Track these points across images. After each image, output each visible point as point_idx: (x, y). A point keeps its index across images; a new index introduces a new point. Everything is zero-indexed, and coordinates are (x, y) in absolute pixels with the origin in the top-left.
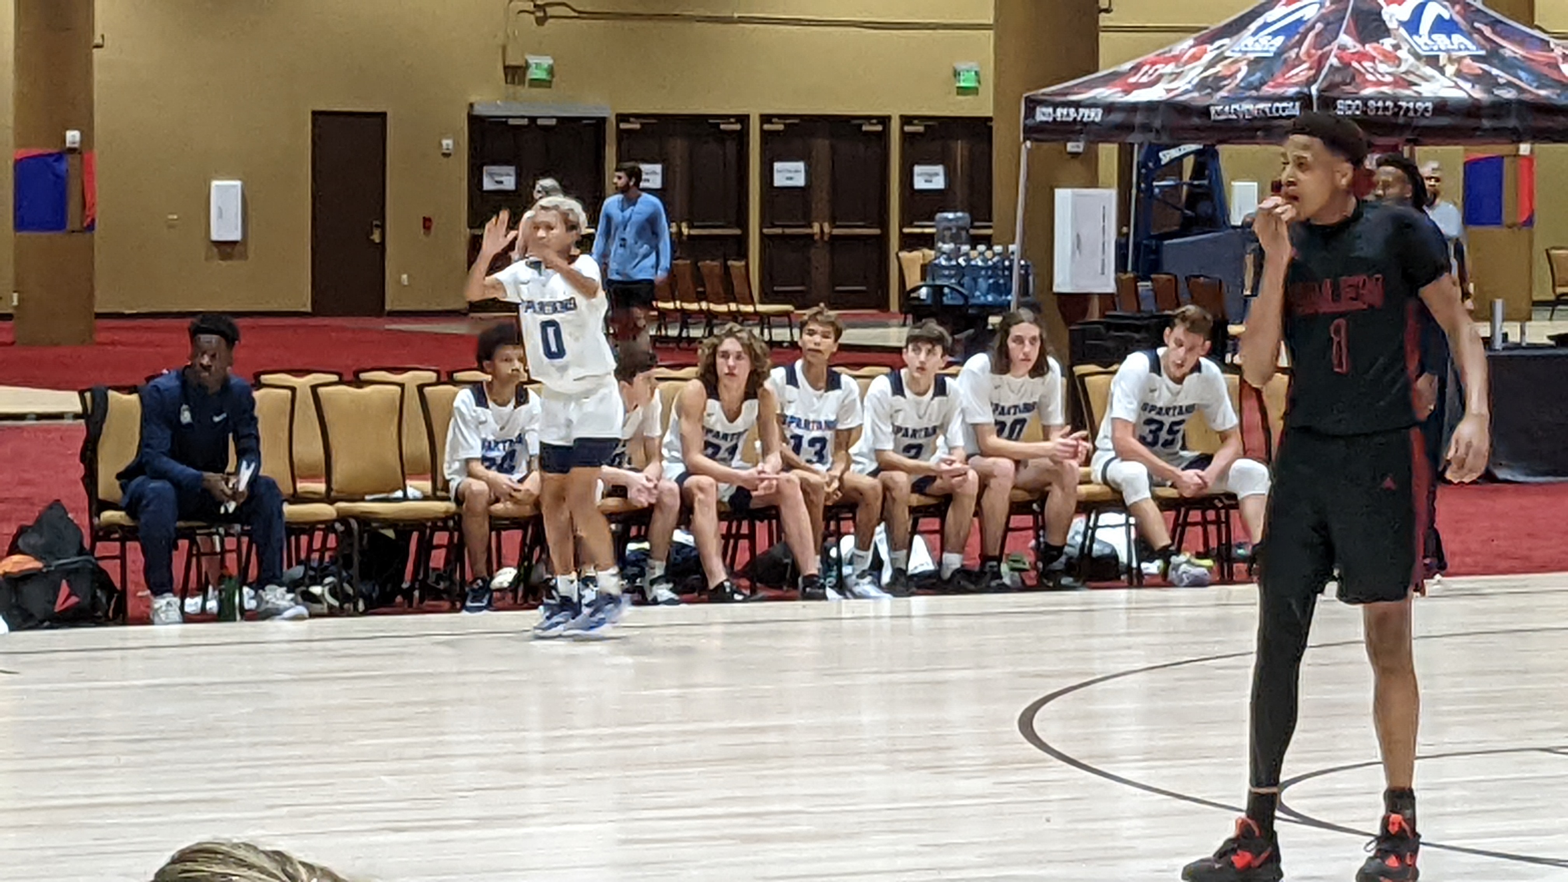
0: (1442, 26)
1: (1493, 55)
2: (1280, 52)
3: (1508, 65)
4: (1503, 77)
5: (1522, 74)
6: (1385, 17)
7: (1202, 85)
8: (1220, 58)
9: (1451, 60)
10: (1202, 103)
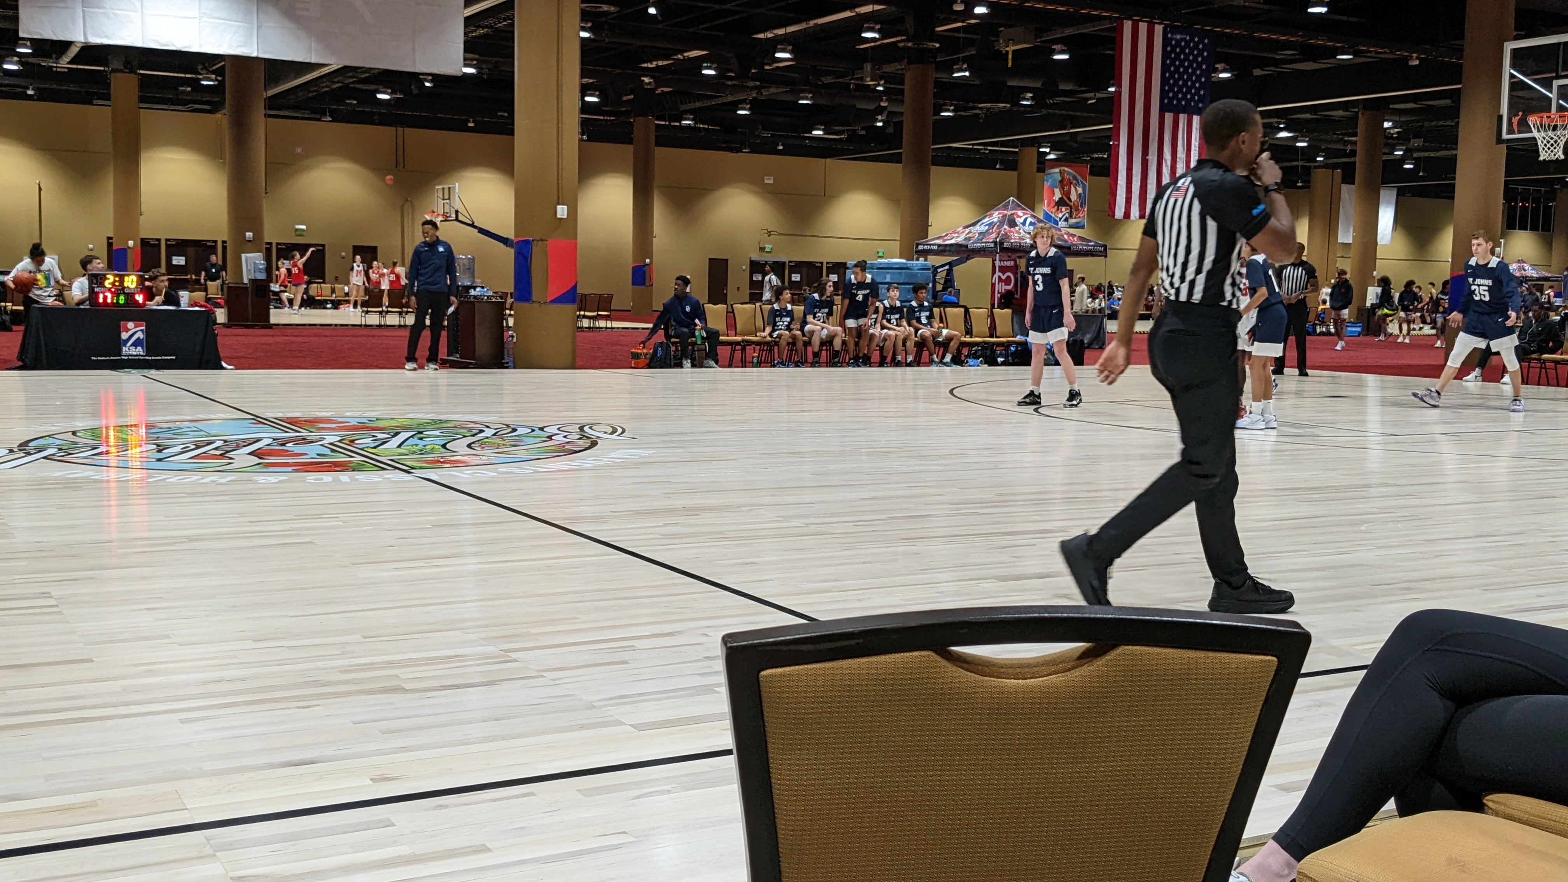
0: (1031, 224)
2: (987, 231)
7: (965, 239)
8: (971, 232)
10: (966, 244)
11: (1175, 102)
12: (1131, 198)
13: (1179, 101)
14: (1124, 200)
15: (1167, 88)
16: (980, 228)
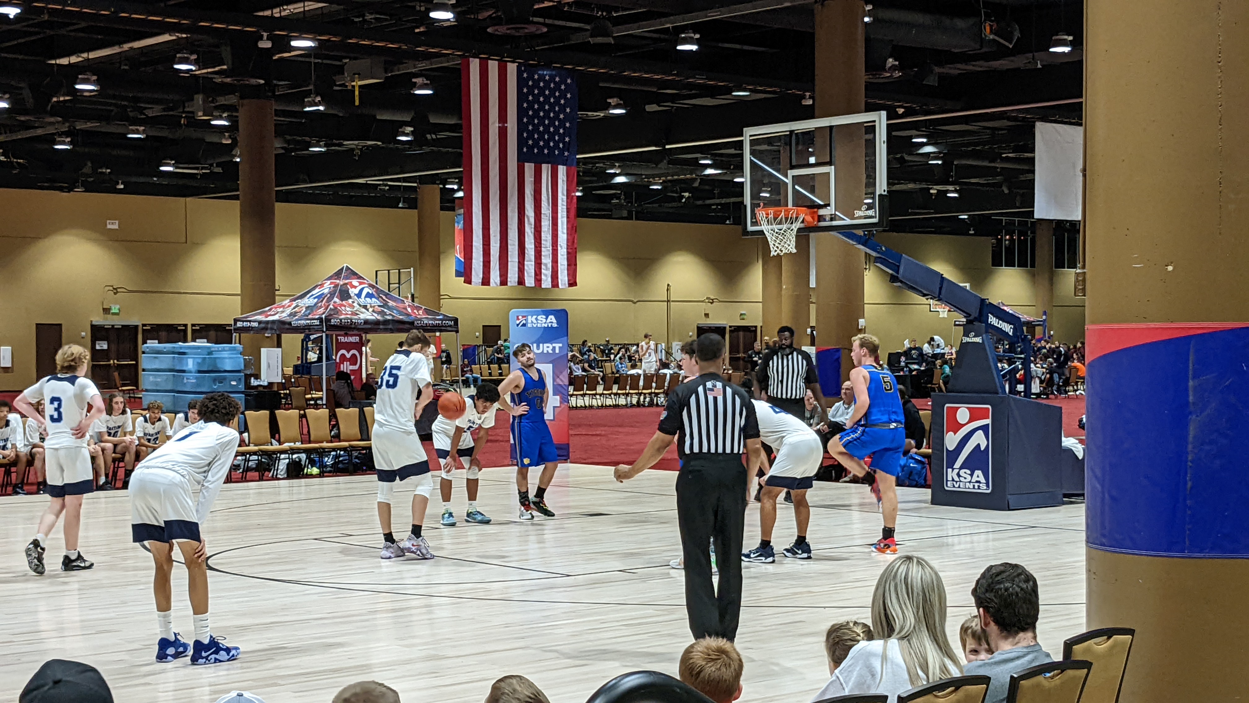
0: (369, 295)
1: (385, 305)
2: (316, 304)
3: (389, 308)
4: (388, 312)
5: (395, 311)
6: (350, 292)
7: (291, 315)
8: (297, 306)
9: (371, 307)
10: (289, 321)
11: (536, 151)
12: (489, 262)
13: (541, 149)
14: (482, 264)
15: (525, 135)
16: (309, 301)
